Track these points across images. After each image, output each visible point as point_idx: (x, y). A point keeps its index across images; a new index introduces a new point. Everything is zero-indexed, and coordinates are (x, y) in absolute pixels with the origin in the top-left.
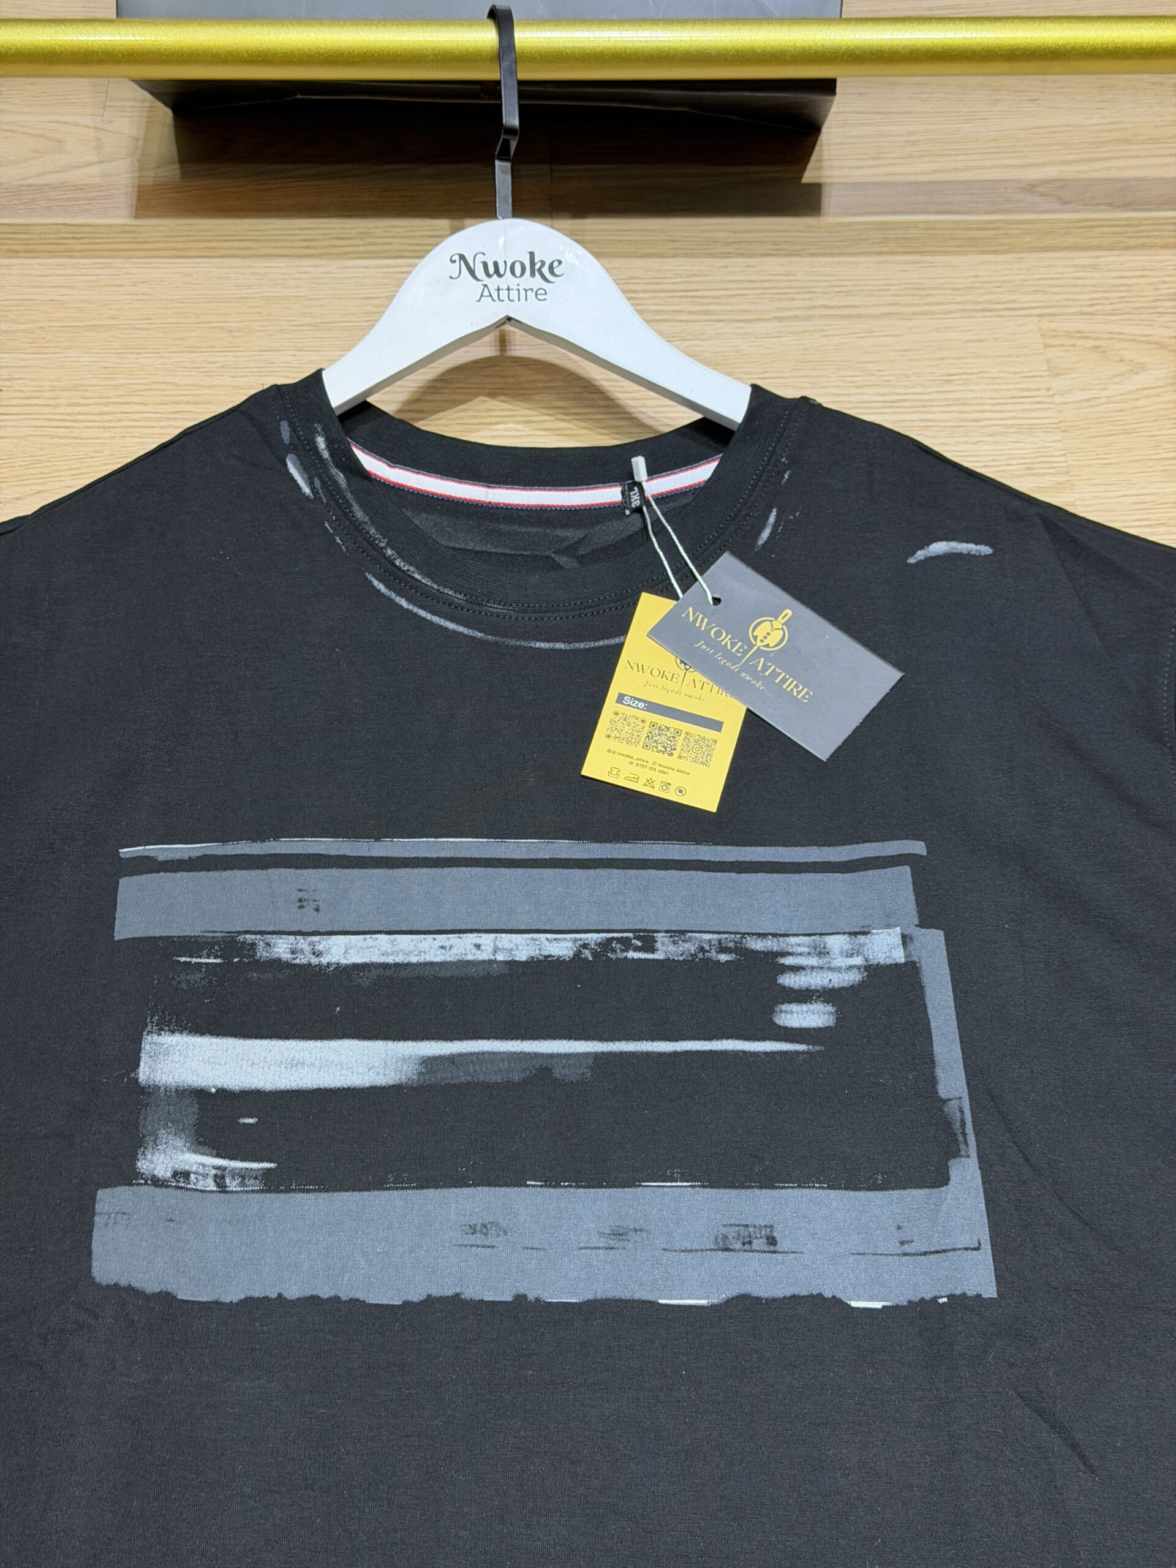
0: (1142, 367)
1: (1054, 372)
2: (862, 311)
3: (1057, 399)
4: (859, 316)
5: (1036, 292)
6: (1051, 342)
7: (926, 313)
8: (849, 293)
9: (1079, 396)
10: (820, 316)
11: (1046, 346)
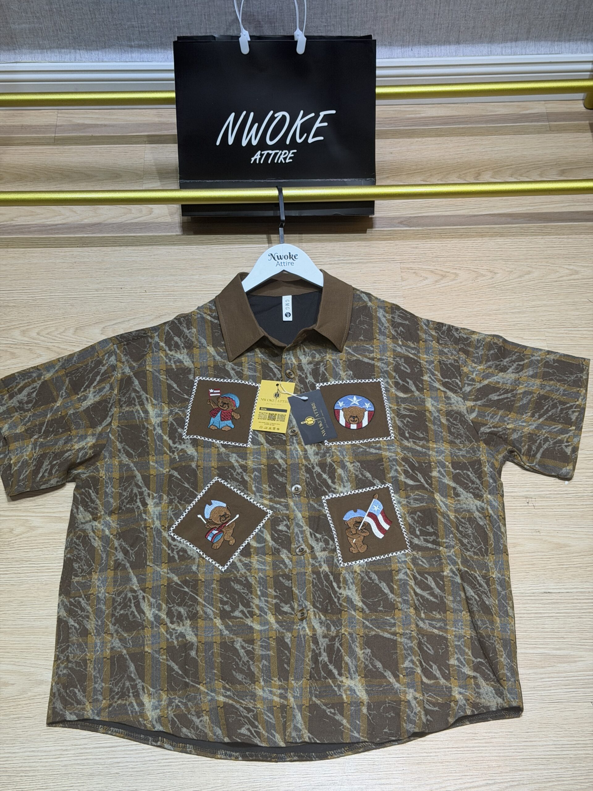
0: (427, 278)
1: (403, 280)
2: (353, 261)
3: (403, 288)
4: (352, 263)
5: (400, 255)
6: (403, 271)
7: (370, 262)
8: (350, 256)
9: (409, 287)
10: (342, 263)
11: (402, 272)
